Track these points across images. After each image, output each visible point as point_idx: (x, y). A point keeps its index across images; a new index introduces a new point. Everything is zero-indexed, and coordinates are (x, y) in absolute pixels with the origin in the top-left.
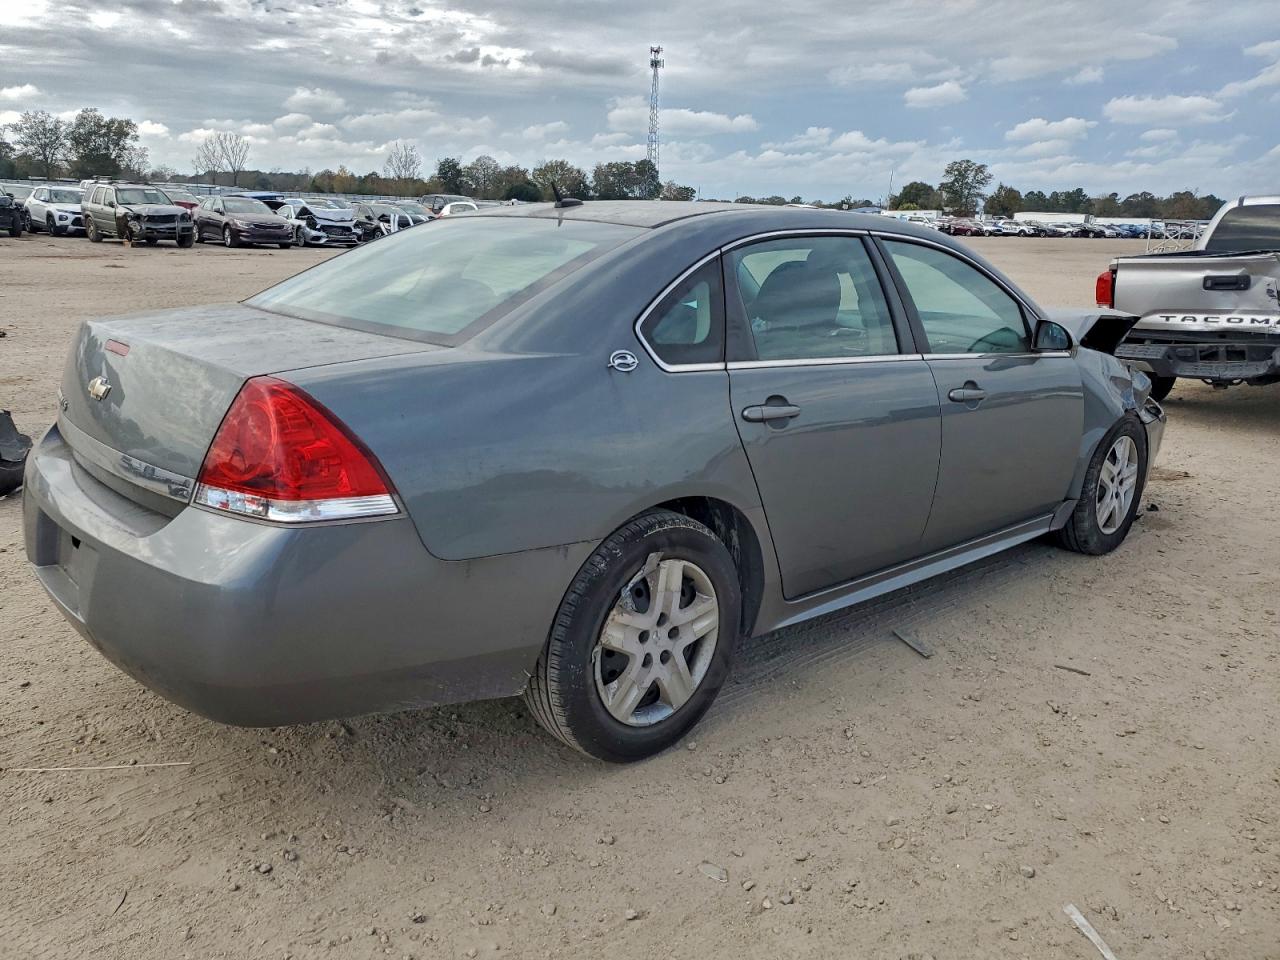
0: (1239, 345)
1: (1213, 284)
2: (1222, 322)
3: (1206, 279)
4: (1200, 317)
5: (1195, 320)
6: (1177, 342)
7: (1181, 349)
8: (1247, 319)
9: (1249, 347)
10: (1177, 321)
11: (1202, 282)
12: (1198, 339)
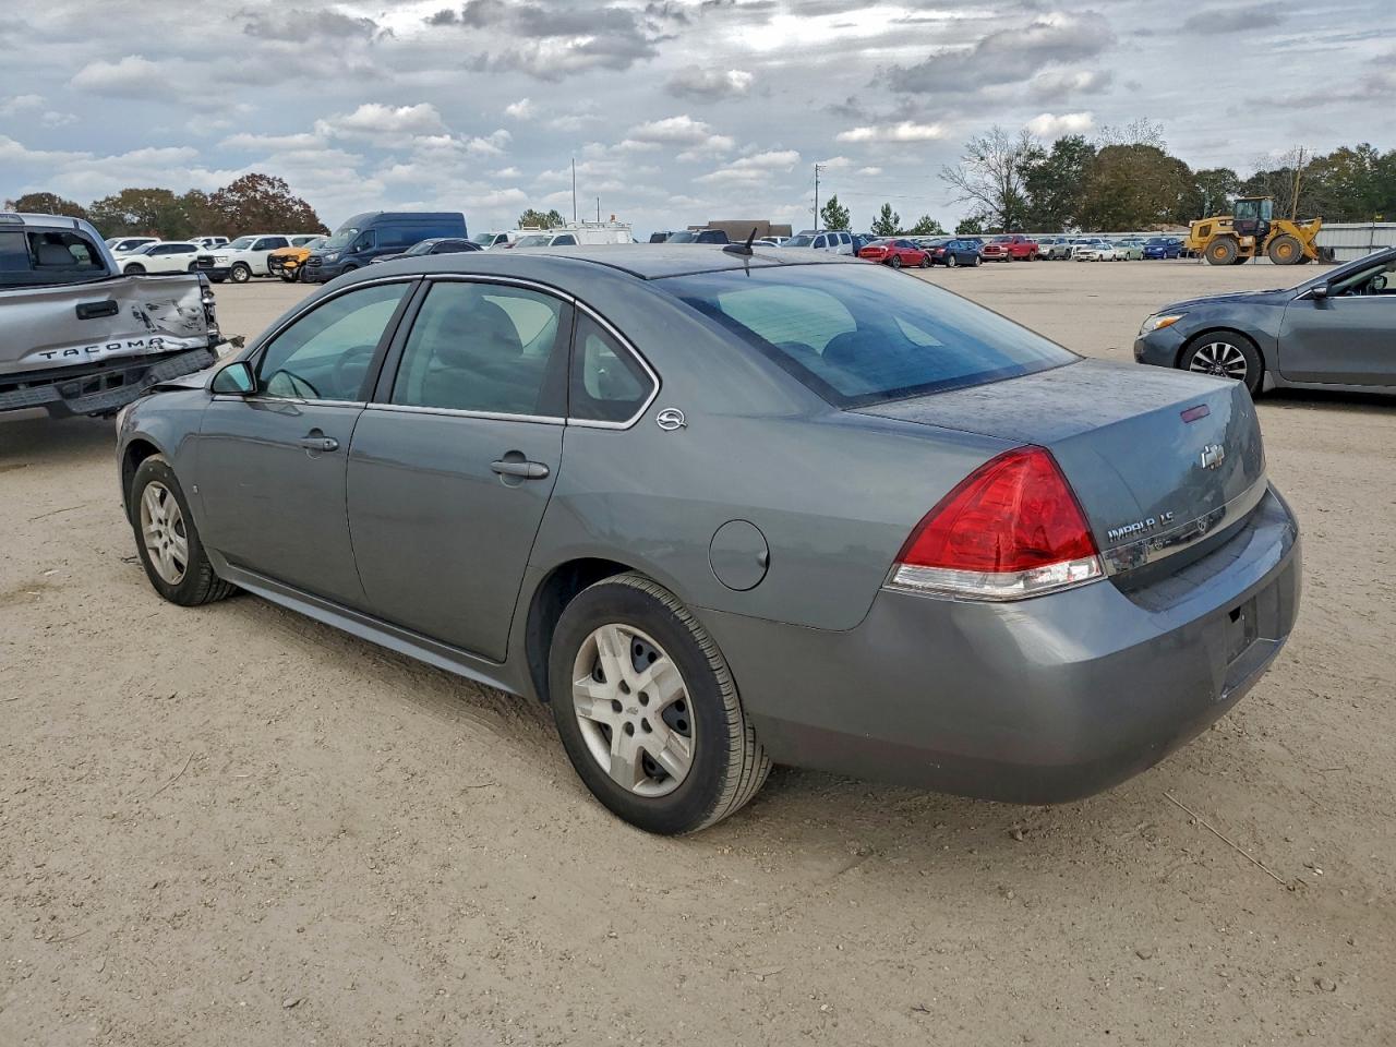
0: (119, 370)
1: (86, 313)
2: (102, 352)
3: (79, 307)
4: (81, 349)
5: (77, 353)
6: (65, 379)
7: (68, 386)
8: (123, 343)
9: (127, 371)
10: (59, 357)
11: (75, 312)
12: (83, 372)
